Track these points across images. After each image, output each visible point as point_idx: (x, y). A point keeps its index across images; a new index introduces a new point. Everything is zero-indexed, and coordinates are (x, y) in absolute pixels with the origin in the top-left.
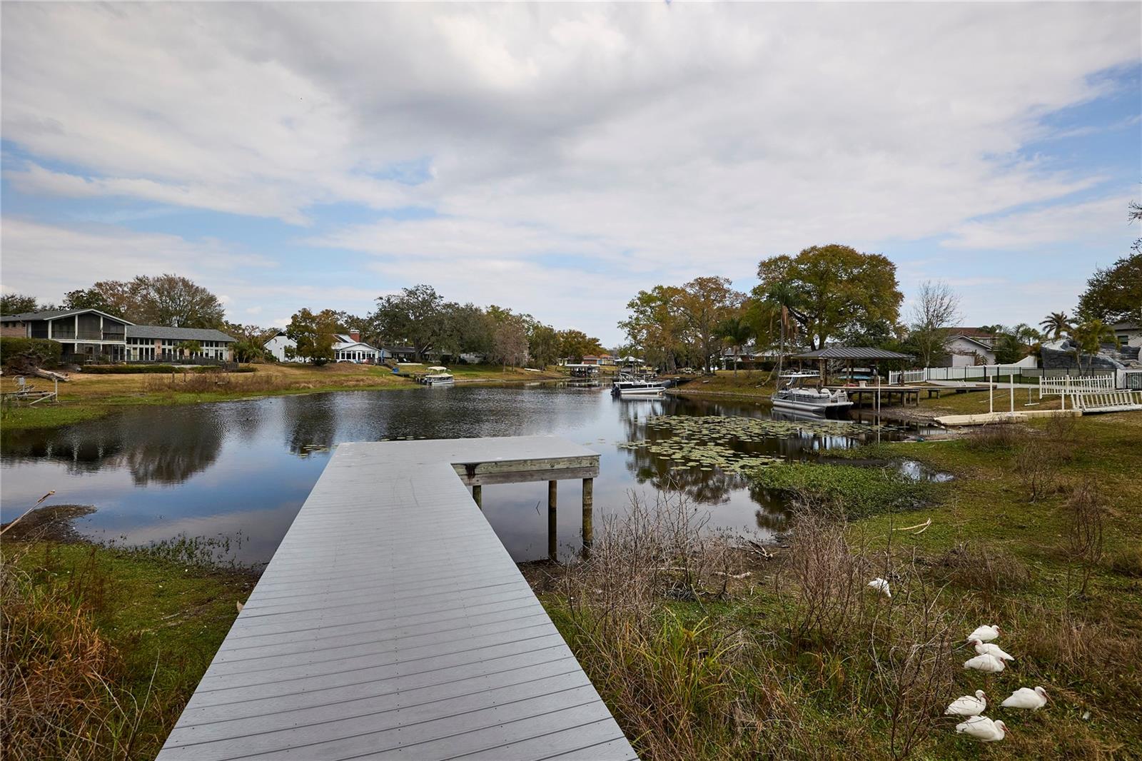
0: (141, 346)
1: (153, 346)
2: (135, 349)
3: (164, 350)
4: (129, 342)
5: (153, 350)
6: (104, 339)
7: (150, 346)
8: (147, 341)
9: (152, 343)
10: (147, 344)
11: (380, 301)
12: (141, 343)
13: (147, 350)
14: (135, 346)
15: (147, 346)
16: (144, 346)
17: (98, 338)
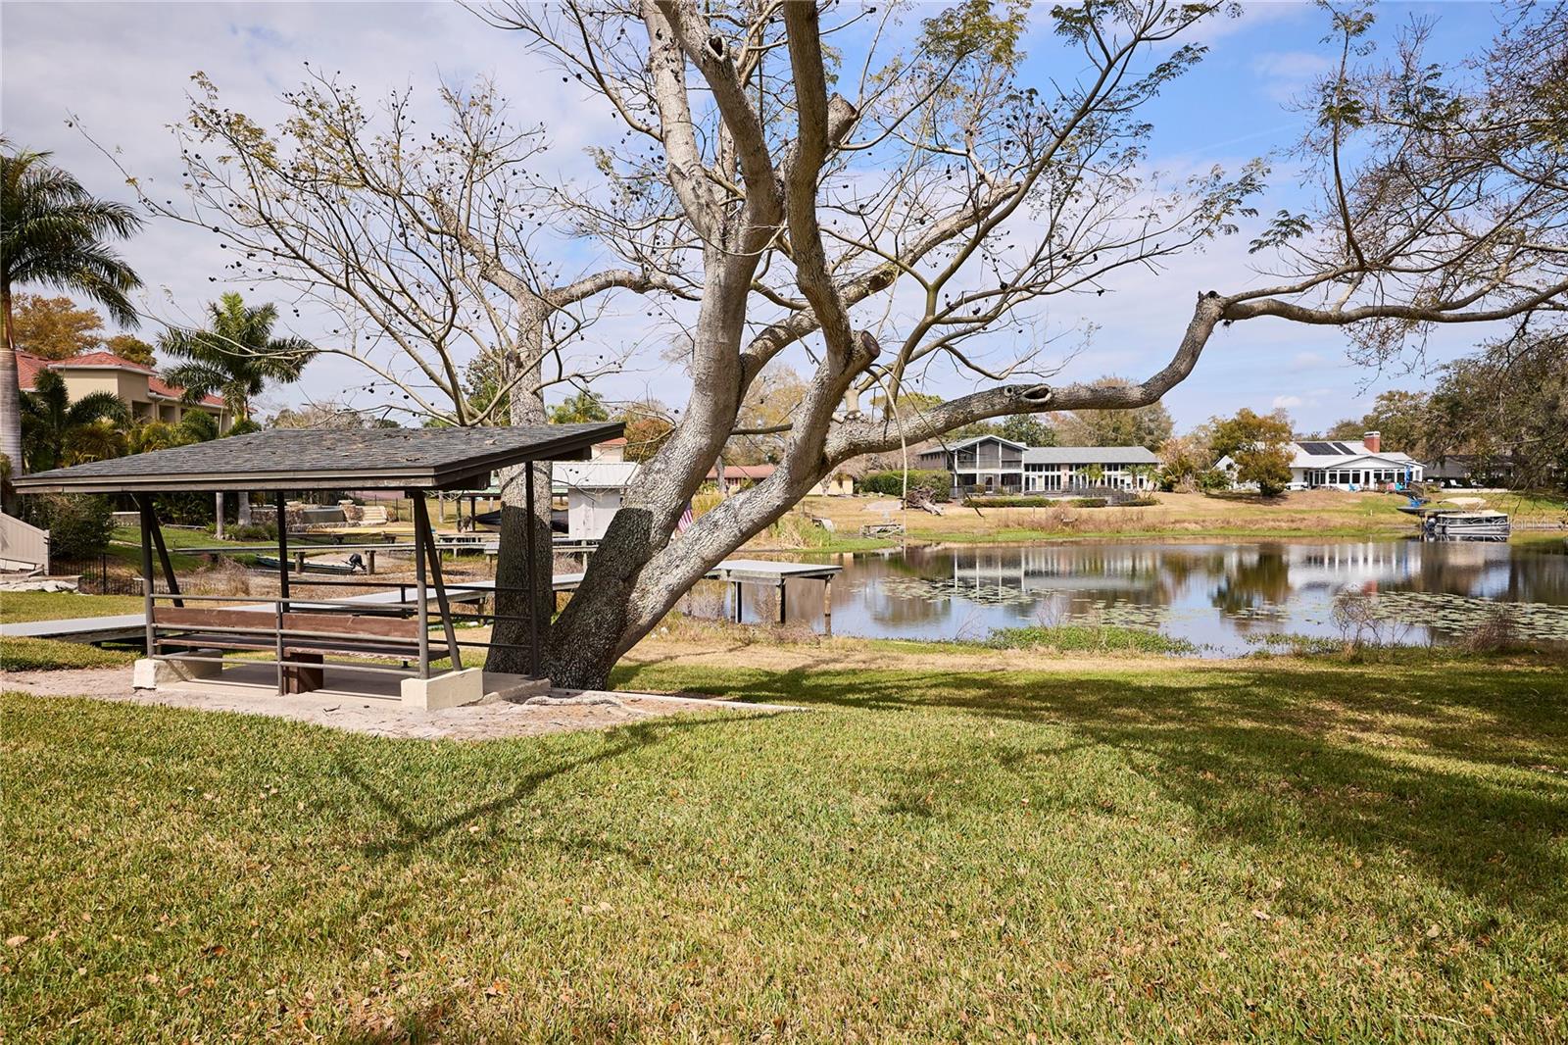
0: (1047, 473)
1: (1059, 473)
2: (1040, 477)
3: (1071, 477)
4: (1027, 470)
5: (1059, 477)
6: (1003, 467)
7: (1056, 473)
8: (1050, 467)
9: (1059, 470)
10: (1053, 470)
11: (1444, 373)
12: (1047, 470)
13: (1053, 477)
14: (1040, 473)
15: (1053, 473)
16: (1050, 473)
17: (997, 467)
